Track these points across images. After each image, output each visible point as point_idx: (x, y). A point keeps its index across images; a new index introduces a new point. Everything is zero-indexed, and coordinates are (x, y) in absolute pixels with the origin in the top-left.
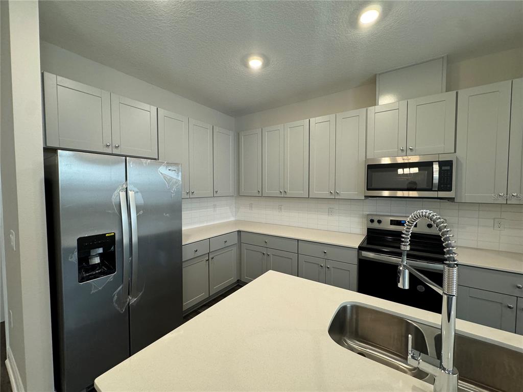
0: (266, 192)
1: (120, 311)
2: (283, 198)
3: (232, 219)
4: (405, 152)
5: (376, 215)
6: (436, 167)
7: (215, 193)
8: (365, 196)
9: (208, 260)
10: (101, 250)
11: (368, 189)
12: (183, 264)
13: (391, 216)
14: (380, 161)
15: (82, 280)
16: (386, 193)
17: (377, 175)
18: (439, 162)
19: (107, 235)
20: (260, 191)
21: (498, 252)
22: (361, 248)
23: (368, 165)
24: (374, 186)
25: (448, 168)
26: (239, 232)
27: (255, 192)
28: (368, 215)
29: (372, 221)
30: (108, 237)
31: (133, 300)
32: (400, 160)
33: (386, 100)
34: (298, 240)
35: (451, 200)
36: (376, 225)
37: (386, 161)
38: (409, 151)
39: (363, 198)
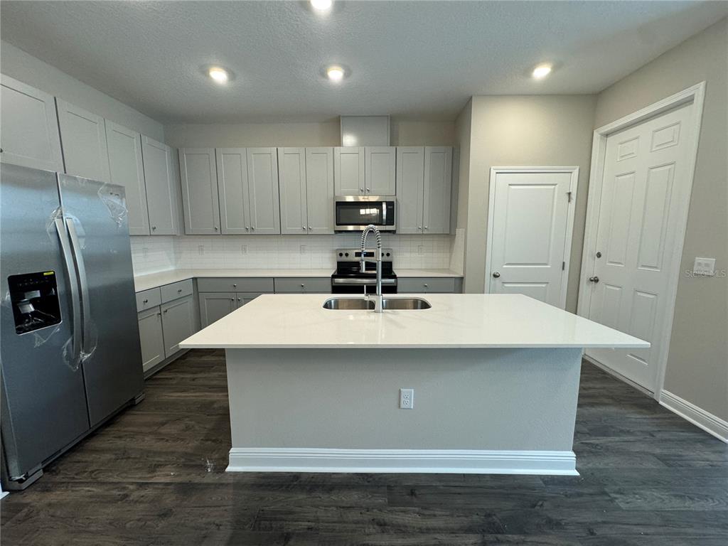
0: (227, 229)
1: (72, 368)
2: (250, 236)
3: (172, 268)
4: (365, 192)
5: (344, 249)
6: (384, 206)
7: (152, 230)
8: (335, 231)
9: (160, 314)
10: (37, 294)
11: (337, 225)
12: (139, 315)
13: (355, 249)
14: (345, 199)
15: (19, 331)
16: (351, 228)
17: (343, 211)
18: (386, 202)
19: (45, 274)
20: (218, 228)
21: (421, 269)
22: (334, 277)
23: (337, 202)
24: (341, 222)
25: (392, 207)
26: (195, 279)
27: (210, 230)
28: (337, 250)
29: (341, 255)
30: (46, 276)
31: (85, 357)
32: (361, 199)
33: (349, 140)
34: (274, 278)
35: (393, 232)
36: (344, 259)
37: (350, 199)
38: (367, 192)
39: (333, 233)
